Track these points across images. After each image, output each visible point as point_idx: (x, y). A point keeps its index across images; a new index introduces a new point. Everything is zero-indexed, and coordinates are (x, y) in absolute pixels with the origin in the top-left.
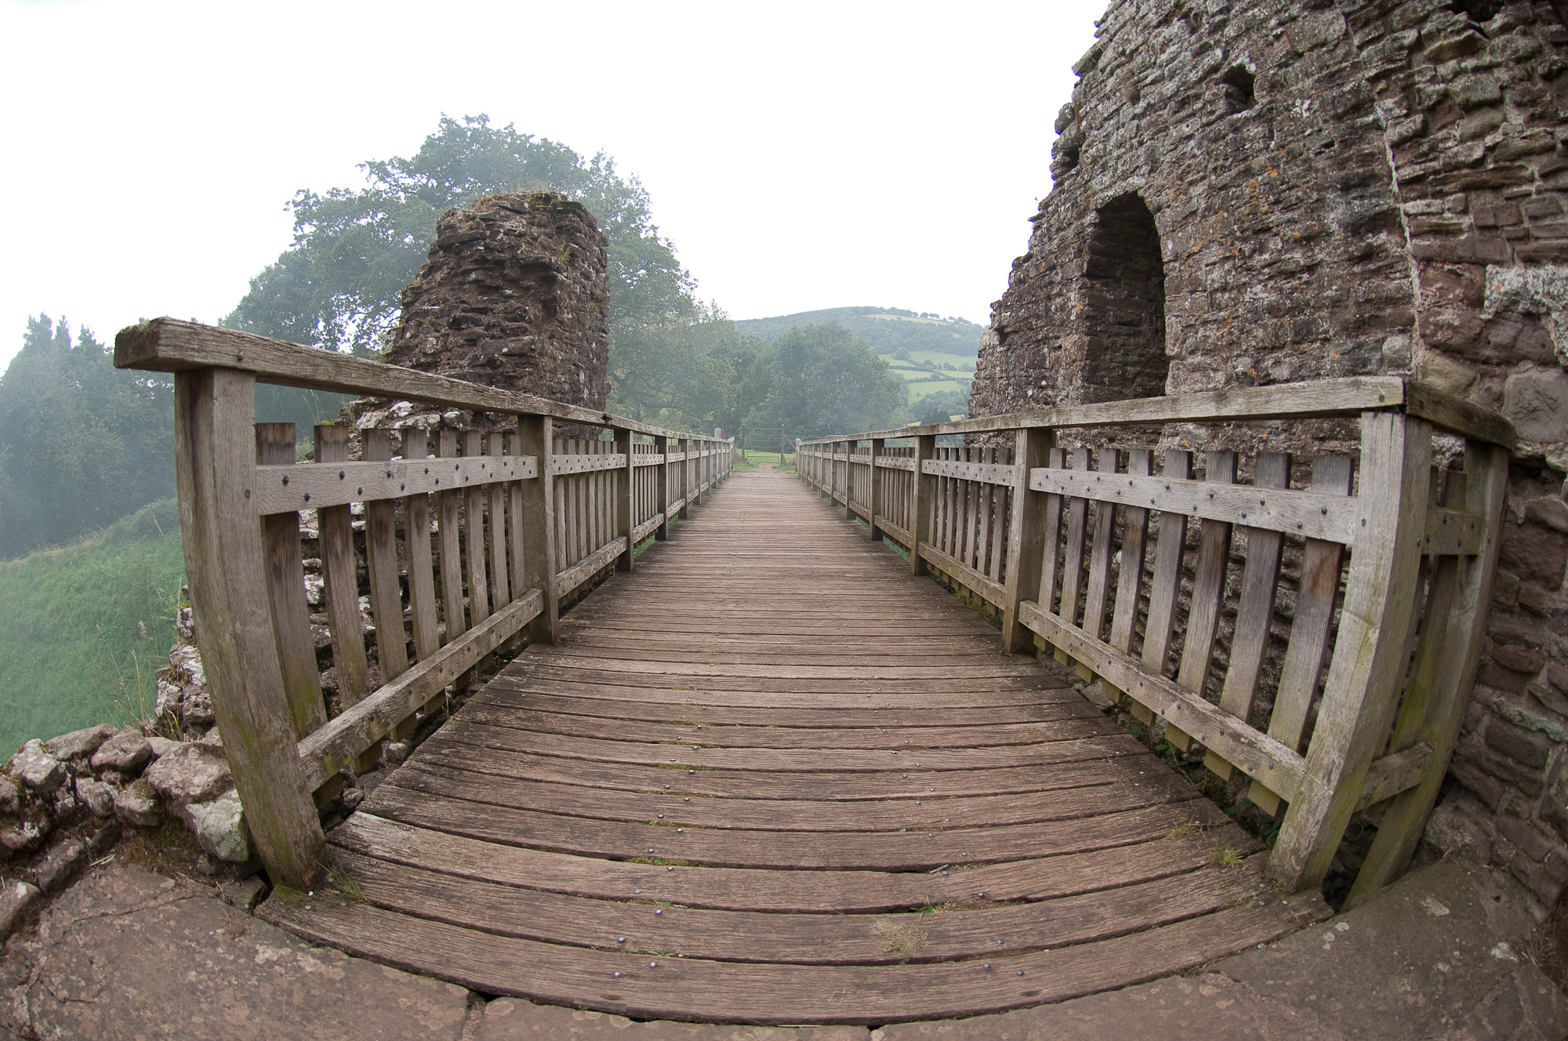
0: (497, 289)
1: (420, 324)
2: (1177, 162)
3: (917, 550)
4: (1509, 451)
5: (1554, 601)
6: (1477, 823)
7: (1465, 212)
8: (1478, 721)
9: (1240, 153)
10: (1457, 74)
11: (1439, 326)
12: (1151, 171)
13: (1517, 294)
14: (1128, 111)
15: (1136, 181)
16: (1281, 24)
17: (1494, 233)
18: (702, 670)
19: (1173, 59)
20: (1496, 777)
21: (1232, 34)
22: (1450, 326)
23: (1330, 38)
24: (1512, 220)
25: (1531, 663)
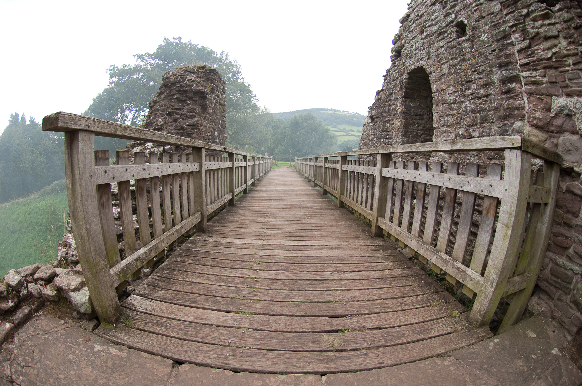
0: (185, 101)
1: (156, 114)
2: (438, 56)
3: (340, 198)
4: (560, 165)
5: (576, 221)
6: (547, 303)
7: (544, 76)
8: (548, 265)
9: (461, 53)
10: (542, 26)
11: (534, 118)
12: (428, 59)
13: (564, 107)
14: (420, 37)
15: (422, 63)
16: (477, 6)
17: (555, 84)
18: (260, 242)
19: (436, 18)
20: (554, 286)
21: (459, 9)
22: (539, 118)
23: (495, 11)
24: (562, 80)
25: (568, 244)
